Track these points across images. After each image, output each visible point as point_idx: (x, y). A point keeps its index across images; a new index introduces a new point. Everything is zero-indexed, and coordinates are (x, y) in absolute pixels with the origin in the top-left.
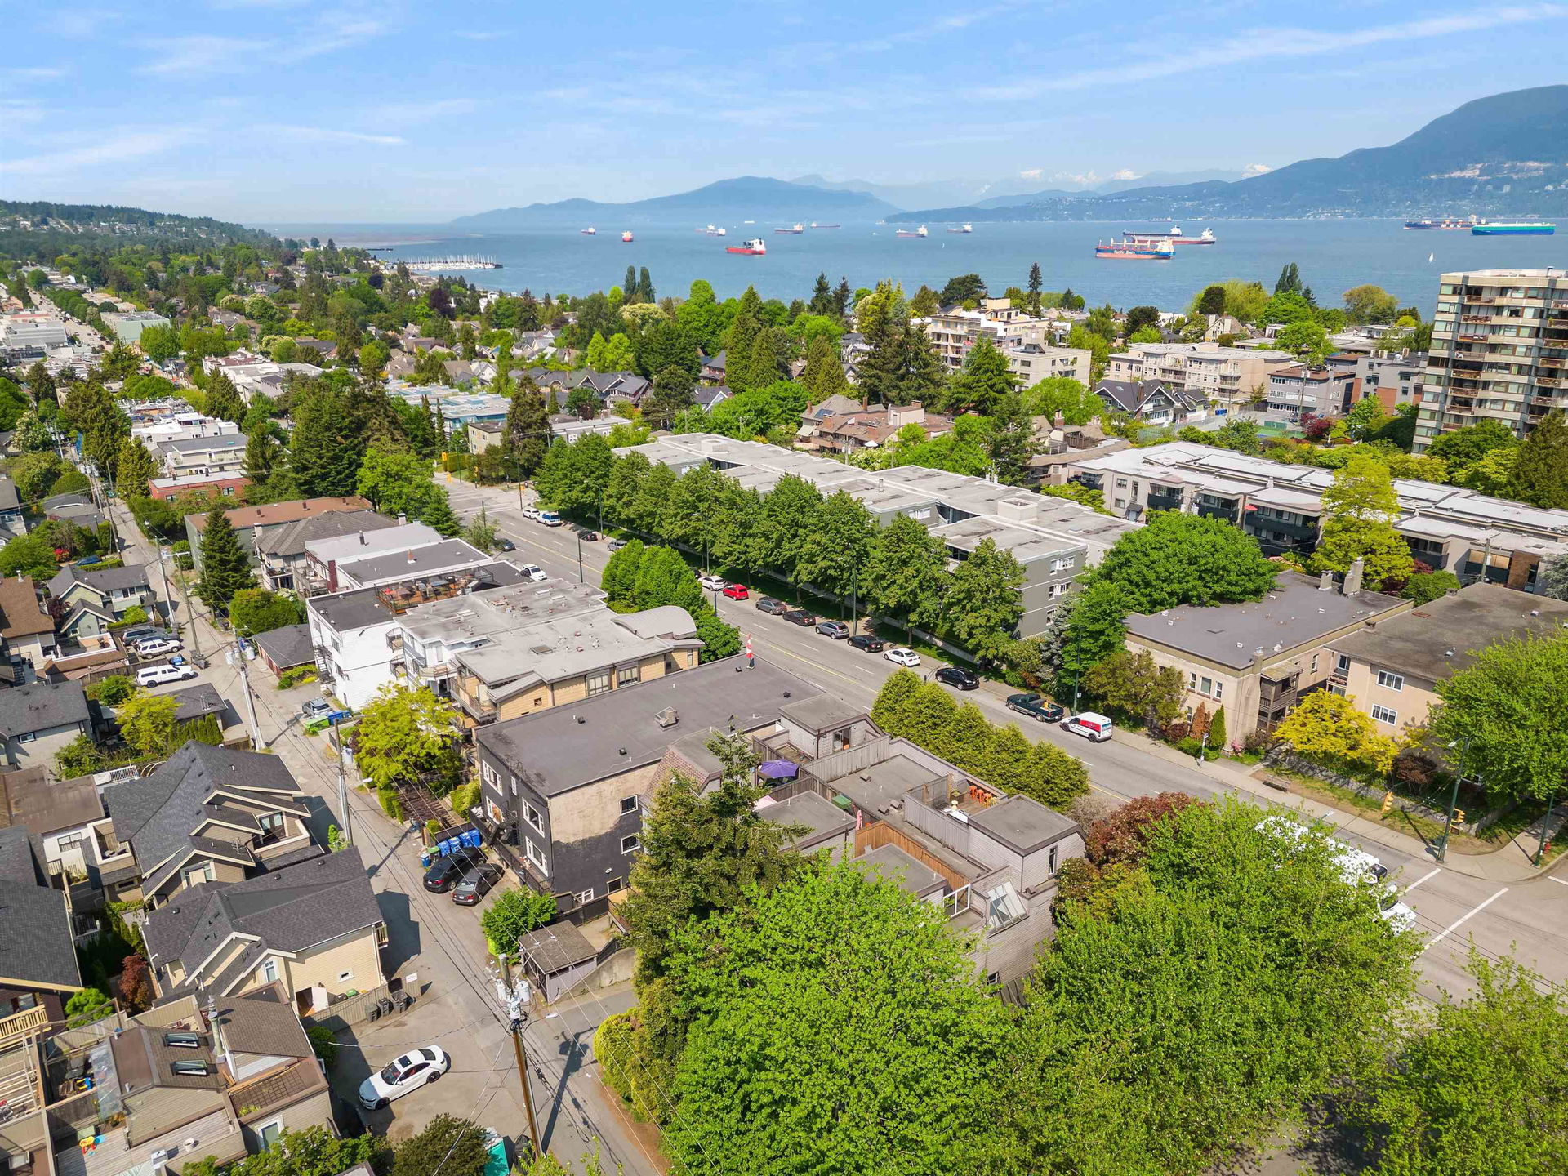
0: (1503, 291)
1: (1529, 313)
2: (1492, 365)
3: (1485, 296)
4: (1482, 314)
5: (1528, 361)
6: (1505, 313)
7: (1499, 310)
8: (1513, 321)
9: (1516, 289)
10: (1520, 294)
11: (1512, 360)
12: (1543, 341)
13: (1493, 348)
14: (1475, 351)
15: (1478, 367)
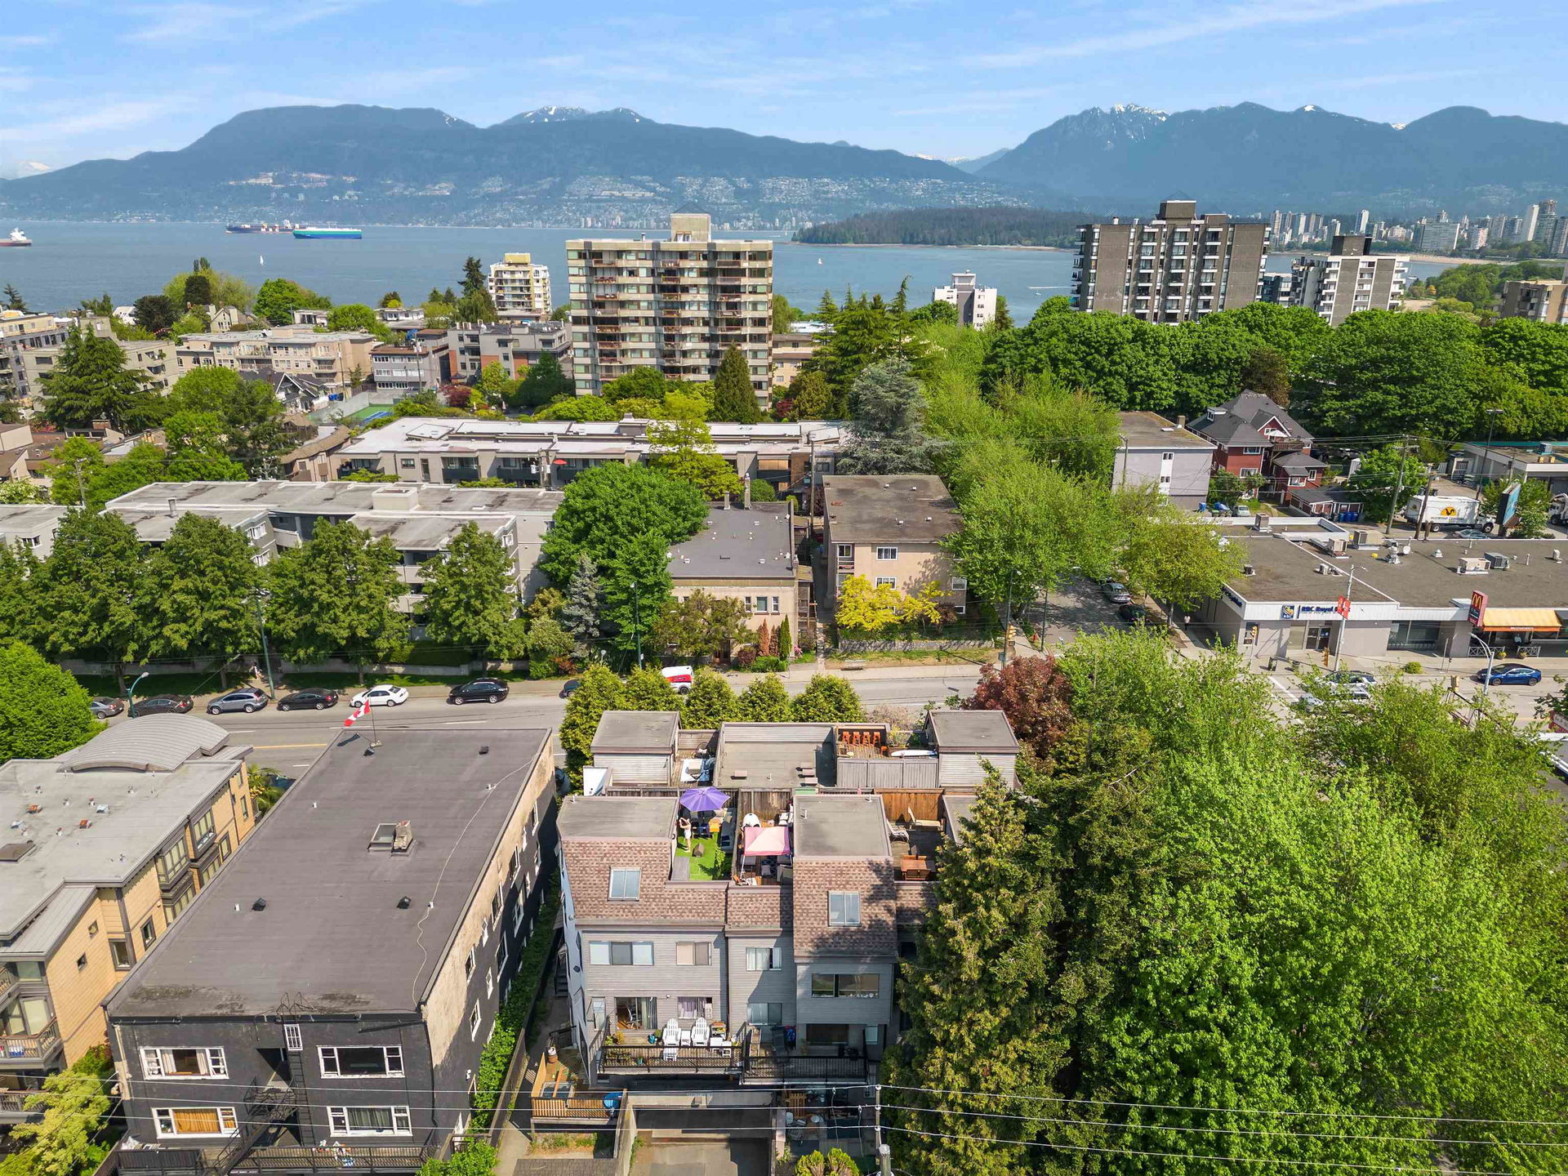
0: (619, 254)
1: (643, 272)
2: (626, 320)
3: (606, 259)
4: (607, 276)
5: (651, 314)
6: (625, 273)
7: (620, 271)
8: (631, 280)
9: (629, 252)
10: (632, 257)
11: (639, 313)
12: (660, 296)
13: (623, 304)
14: (608, 308)
15: (614, 321)
